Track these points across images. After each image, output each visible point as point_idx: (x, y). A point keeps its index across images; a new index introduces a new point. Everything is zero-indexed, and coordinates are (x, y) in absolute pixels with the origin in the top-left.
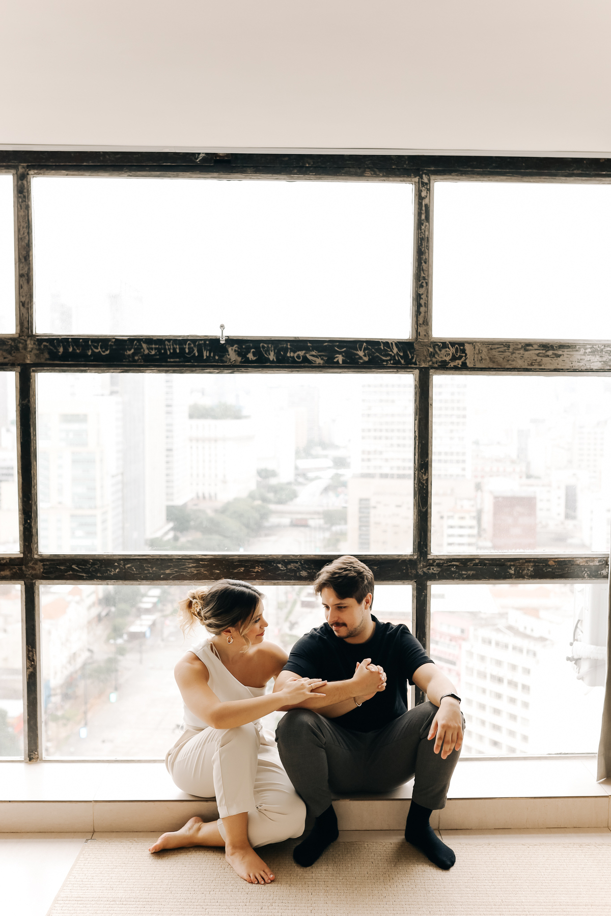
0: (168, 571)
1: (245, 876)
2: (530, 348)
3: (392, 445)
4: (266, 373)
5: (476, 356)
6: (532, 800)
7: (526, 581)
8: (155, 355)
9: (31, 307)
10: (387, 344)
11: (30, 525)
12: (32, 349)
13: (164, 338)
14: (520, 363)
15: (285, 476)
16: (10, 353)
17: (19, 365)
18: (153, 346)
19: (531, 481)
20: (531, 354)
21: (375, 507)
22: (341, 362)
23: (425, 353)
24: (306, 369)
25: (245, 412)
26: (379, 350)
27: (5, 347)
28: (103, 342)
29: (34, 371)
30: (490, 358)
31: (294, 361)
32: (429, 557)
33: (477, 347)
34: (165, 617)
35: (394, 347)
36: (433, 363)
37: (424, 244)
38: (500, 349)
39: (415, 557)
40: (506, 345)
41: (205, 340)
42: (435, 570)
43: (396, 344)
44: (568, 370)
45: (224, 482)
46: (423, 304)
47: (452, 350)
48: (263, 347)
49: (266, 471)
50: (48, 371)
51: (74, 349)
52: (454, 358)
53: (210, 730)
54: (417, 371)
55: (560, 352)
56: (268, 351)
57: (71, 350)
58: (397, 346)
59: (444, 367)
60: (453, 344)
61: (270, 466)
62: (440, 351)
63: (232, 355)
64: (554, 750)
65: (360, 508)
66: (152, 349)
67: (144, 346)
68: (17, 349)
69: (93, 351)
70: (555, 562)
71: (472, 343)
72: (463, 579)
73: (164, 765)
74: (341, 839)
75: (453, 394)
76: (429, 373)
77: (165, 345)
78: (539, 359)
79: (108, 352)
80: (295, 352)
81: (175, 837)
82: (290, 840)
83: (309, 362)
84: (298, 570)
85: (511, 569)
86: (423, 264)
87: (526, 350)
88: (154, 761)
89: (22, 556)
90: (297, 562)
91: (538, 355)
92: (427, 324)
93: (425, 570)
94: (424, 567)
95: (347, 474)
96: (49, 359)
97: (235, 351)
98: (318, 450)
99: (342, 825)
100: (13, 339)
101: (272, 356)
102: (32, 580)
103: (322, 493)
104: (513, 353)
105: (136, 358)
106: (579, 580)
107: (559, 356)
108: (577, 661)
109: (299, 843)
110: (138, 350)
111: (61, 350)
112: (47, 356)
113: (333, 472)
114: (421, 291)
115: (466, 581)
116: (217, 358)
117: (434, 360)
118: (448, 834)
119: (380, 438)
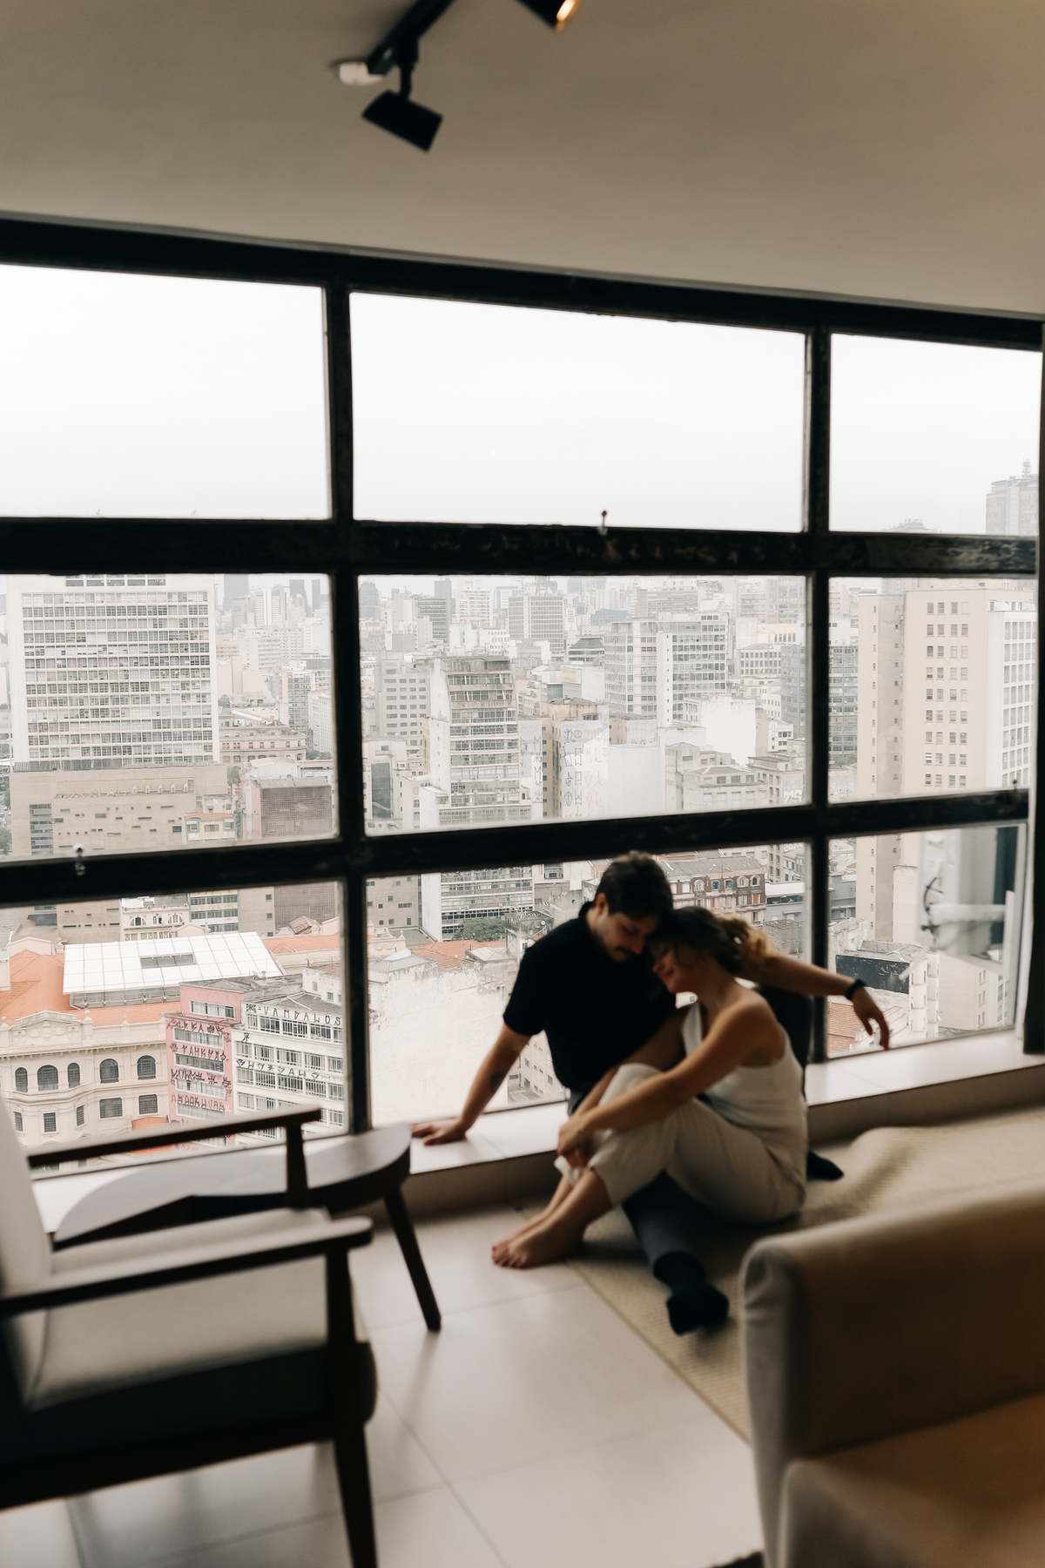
3: (83, 712)
8: (518, 552)
18: (516, 539)
21: (59, 820)
28: (452, 532)
48: (649, 541)
56: (654, 547)
57: (409, 543)
63: (612, 552)
65: (34, 824)
66: (515, 544)
69: (438, 546)
79: (458, 547)
97: (616, 546)
101: (658, 554)
105: (494, 555)
110: (497, 544)
111: (397, 543)
112: (377, 553)
119: (62, 702)
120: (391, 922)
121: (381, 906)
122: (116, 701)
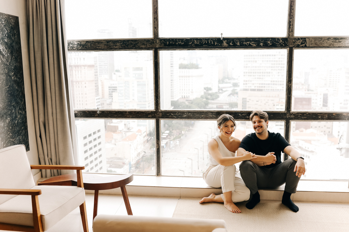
0: (202, 116)
1: (232, 211)
2: (330, 39)
3: (255, 78)
4: (236, 50)
5: (310, 42)
6: (326, 193)
7: (325, 120)
8: (199, 44)
9: (158, 29)
10: (278, 39)
11: (158, 100)
12: (158, 43)
13: (202, 38)
14: (326, 45)
15: (215, 90)
16: (151, 44)
17: (154, 48)
18: (198, 41)
19: (310, 92)
20: (330, 42)
21: (248, 102)
22: (262, 46)
23: (292, 42)
24: (250, 48)
25: (199, 66)
26: (275, 41)
27: (149, 42)
28: (182, 40)
29: (159, 50)
30: (315, 43)
31: (246, 45)
32: (291, 112)
33: (310, 39)
34: (171, 141)
35: (281, 40)
36: (294, 45)
37: (293, 3)
38: (319, 40)
39: (286, 112)
40: (321, 38)
41: (216, 39)
42: (293, 116)
43: (281, 39)
44: (344, 47)
45: (192, 92)
46: (291, 25)
47: (301, 41)
48: (235, 41)
49: (207, 88)
50: (163, 50)
51: (172, 42)
52: (302, 44)
53: (219, 165)
54: (288, 48)
55: (341, 41)
56: (237, 42)
57: (171, 43)
58: (282, 40)
59: (298, 47)
60: (302, 38)
61: (209, 86)
62: (297, 41)
63: (225, 44)
64: (332, 178)
65: (243, 102)
66: (198, 42)
67: (195, 41)
68: (153, 43)
69: (178, 43)
70: (335, 114)
71: (309, 38)
72: (302, 119)
73: (203, 178)
74: (261, 202)
75: (279, 58)
76: (293, 49)
77: (202, 41)
78: (333, 43)
79: (183, 43)
80: (246, 42)
81: (207, 199)
82: (244, 201)
83: (251, 45)
84: (246, 116)
85: (319, 116)
86: (292, 10)
87: (328, 40)
88: (197, 177)
89: (155, 110)
90: (245, 113)
91: (332, 42)
92: (293, 32)
93: (289, 116)
94: (289, 115)
95: (238, 89)
96: (164, 46)
97: (226, 42)
98: (227, 80)
99: (261, 198)
100: (152, 40)
101: (238, 44)
102: (158, 118)
103: (228, 96)
104: (323, 41)
105: (193, 45)
106: (344, 121)
107: (341, 42)
108: (340, 149)
109: (247, 202)
110: (193, 42)
111: (168, 43)
112: (163, 45)
113: (232, 88)
114: (291, 20)
115: (303, 120)
116: (220, 45)
117: (295, 44)
118: (296, 202)
119: (251, 76)
120: (325, 132)
121: (322, 128)
122: (263, 76)
